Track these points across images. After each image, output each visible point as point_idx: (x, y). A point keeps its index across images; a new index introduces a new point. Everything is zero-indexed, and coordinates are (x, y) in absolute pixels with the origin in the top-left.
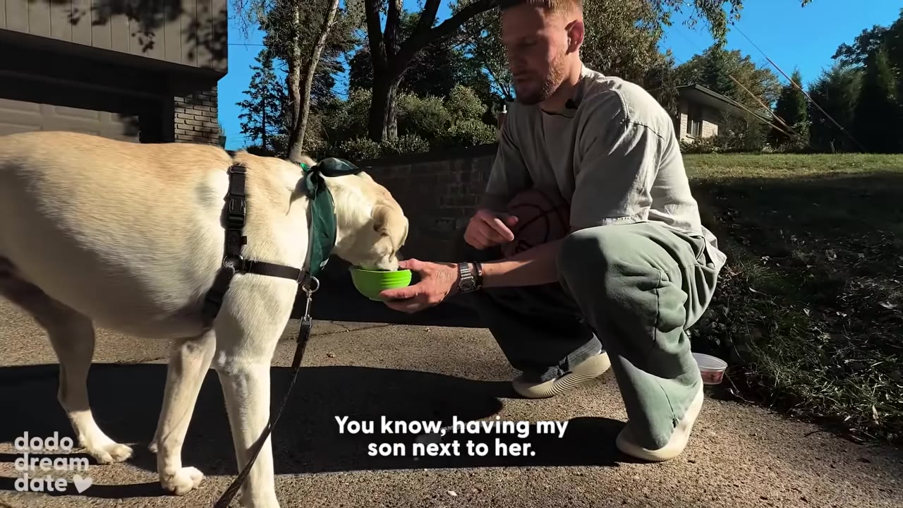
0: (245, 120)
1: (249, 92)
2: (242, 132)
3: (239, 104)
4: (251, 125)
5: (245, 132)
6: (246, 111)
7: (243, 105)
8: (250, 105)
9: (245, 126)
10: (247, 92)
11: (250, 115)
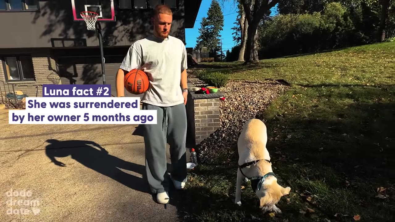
0: (235, 35)
1: (236, 23)
2: (233, 40)
3: (232, 29)
4: (237, 37)
5: (235, 40)
6: (235, 31)
7: (234, 29)
8: (237, 28)
9: (234, 37)
10: (235, 23)
11: (236, 32)
